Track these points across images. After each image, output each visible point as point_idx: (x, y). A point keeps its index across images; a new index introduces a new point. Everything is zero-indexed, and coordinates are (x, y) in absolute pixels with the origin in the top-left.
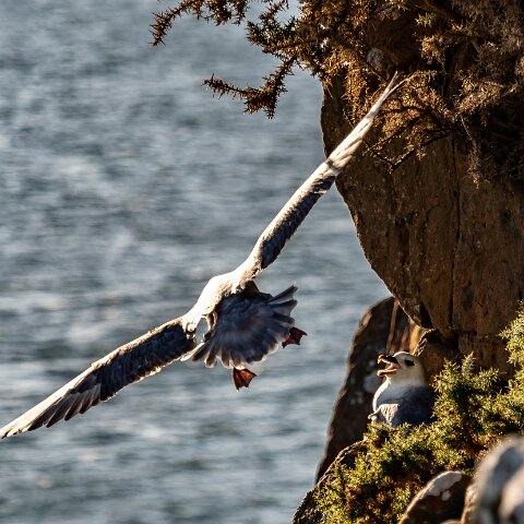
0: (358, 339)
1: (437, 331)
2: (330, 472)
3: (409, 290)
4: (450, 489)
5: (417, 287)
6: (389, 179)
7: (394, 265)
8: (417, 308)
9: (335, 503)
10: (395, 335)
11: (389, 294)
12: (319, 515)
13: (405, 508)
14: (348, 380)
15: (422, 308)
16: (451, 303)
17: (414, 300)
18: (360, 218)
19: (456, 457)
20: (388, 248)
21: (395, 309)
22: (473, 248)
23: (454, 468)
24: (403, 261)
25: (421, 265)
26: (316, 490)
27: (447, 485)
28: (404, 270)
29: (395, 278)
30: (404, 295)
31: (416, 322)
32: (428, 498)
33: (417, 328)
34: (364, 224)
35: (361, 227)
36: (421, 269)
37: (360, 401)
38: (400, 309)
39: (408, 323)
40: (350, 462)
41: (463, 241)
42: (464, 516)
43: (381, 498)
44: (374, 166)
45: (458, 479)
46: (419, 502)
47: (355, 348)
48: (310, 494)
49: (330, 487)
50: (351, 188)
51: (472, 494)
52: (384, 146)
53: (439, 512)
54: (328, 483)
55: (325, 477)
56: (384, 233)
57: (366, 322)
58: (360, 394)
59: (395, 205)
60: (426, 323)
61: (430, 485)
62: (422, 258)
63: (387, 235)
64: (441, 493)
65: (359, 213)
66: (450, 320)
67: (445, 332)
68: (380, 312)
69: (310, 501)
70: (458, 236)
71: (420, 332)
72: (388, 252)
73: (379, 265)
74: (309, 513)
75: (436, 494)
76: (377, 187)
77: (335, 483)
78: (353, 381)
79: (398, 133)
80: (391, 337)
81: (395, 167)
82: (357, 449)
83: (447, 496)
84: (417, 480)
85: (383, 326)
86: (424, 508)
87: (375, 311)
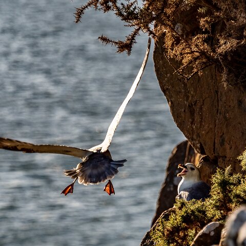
0: (171, 160)
1: (208, 156)
2: (157, 223)
3: (195, 137)
4: (214, 230)
5: (198, 136)
6: (185, 85)
7: (188, 125)
8: (198, 145)
9: (160, 237)
10: (188, 158)
11: (186, 139)
12: (152, 243)
13: (193, 239)
14: (166, 179)
15: (201, 145)
16: (214, 143)
17: (197, 142)
18: (172, 103)
19: (218, 214)
20: (185, 117)
21: (188, 146)
22: (225, 117)
23: (216, 221)
24: (192, 123)
25: (200, 125)
26: (151, 231)
27: (213, 228)
28: (192, 128)
29: (188, 132)
30: (192, 139)
31: (198, 152)
32: (204, 235)
33: (199, 155)
34: (173, 106)
35: (172, 107)
36: (200, 127)
37: (172, 189)
38: (190, 146)
39: (194, 153)
40: (167, 218)
41: (220, 113)
42: (220, 243)
43: (181, 234)
44: (178, 79)
45: (218, 226)
46: (199, 236)
47: (170, 164)
48: (148, 233)
49: (158, 230)
50: (167, 89)
51: (224, 233)
52: (183, 70)
53: (209, 241)
54: (157, 228)
55: (155, 224)
56: (183, 110)
57: (174, 152)
58: (172, 186)
59: (188, 97)
60: (202, 152)
61: (204, 229)
62: (201, 122)
63: (184, 111)
64: (210, 232)
65: (171, 101)
66: (214, 151)
67: (212, 157)
68: (181, 147)
69: (148, 236)
70: (218, 112)
71: (200, 157)
72: (185, 119)
73: (181, 125)
74: (148, 242)
75: (207, 232)
76: (179, 88)
77: (160, 228)
78: (168, 180)
79: (189, 63)
80: (186, 159)
81: (188, 80)
82: (170, 211)
83: (212, 234)
84: (198, 226)
85: (182, 154)
86: (202, 239)
87: (179, 147)
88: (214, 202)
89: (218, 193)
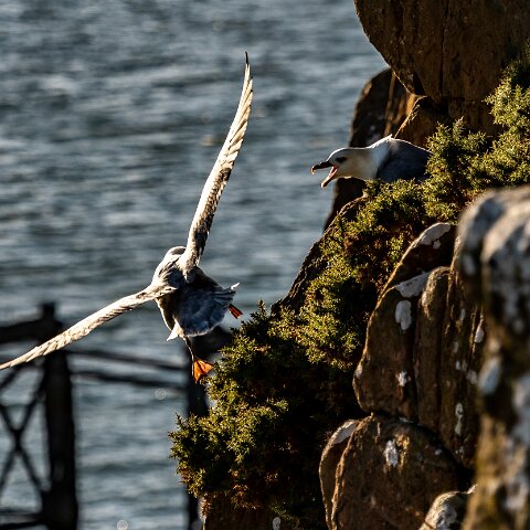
0: (359, 106)
1: (429, 98)
2: (333, 226)
3: (403, 61)
4: (440, 239)
5: (410, 59)
7: (390, 39)
8: (411, 77)
9: (337, 252)
10: (393, 102)
12: (324, 264)
13: (400, 257)
15: (416, 77)
16: (441, 73)
17: (408, 71)
19: (446, 210)
20: (384, 24)
21: (393, 79)
22: (461, 23)
23: (444, 220)
24: (398, 35)
25: (414, 39)
26: (321, 241)
27: (438, 235)
28: (399, 44)
29: (391, 51)
30: (399, 66)
31: (411, 90)
32: (421, 246)
33: (413, 96)
36: (413, 43)
38: (396, 80)
39: (404, 92)
40: (351, 215)
41: (452, 16)
45: (447, 230)
46: (412, 251)
47: (357, 115)
48: (316, 245)
49: (332, 238)
53: (430, 259)
54: (331, 235)
55: (329, 229)
56: (380, 10)
57: (367, 91)
60: (418, 91)
61: (422, 235)
62: (415, 32)
63: (383, 12)
64: (433, 242)
66: (440, 88)
67: (436, 99)
68: (379, 81)
69: (316, 251)
70: (447, 12)
71: (416, 99)
72: (384, 27)
73: (377, 40)
74: (316, 262)
75: (428, 243)
77: (337, 234)
80: (389, 104)
82: (357, 204)
83: (437, 245)
84: (409, 230)
85: (382, 94)
86: (416, 256)
87: (376, 81)
88: (435, 188)
89: (442, 171)
